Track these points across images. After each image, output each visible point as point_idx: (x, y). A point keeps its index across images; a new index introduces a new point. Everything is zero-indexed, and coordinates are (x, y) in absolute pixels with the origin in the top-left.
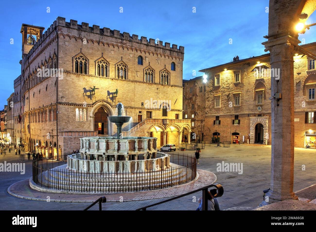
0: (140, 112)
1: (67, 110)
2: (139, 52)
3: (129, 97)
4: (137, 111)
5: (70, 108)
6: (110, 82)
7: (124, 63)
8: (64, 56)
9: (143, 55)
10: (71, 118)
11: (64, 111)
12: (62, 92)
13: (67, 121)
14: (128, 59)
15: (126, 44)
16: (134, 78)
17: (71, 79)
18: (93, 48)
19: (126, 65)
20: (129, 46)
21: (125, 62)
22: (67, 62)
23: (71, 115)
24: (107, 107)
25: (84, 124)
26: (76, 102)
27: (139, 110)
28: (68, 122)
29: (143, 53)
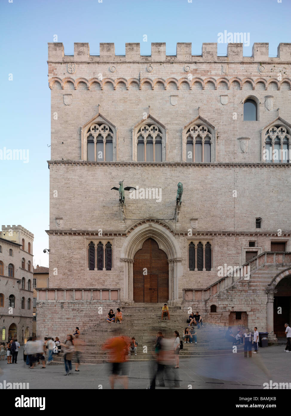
0: (252, 244)
1: (68, 245)
2: (246, 87)
3: (218, 206)
4: (244, 241)
5: (73, 242)
6: (168, 174)
7: (205, 121)
8: (61, 128)
9: (258, 93)
10: (76, 263)
11: (61, 249)
12: (58, 206)
13: (67, 271)
14: (217, 109)
15: (209, 73)
16: (232, 158)
17: (77, 177)
18: (126, 100)
19: (210, 125)
20: (216, 75)
21: (207, 119)
22: (69, 140)
23: (76, 256)
24: (161, 235)
25: (106, 278)
26: (87, 226)
27: (248, 240)
28: (69, 273)
29: (258, 87)
